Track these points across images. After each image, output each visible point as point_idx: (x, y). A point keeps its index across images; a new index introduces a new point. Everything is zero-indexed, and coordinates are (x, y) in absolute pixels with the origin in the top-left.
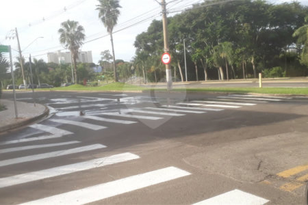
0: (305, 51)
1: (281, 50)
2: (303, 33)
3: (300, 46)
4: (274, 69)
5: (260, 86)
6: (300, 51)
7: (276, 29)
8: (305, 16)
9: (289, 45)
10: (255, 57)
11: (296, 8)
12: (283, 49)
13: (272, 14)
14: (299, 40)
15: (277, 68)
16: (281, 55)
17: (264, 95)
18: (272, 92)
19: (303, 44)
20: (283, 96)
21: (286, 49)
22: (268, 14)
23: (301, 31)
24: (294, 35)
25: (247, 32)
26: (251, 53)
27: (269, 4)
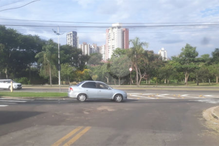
0: (43, 68)
1: (27, 66)
2: (41, 56)
3: (39, 65)
4: (22, 79)
5: (12, 91)
6: (39, 67)
7: (23, 51)
8: (42, 46)
9: (33, 63)
10: (8, 69)
11: (37, 39)
12: (28, 65)
13: (21, 40)
14: (39, 60)
15: (24, 78)
16: (27, 69)
17: (15, 98)
18: (20, 96)
19: (42, 63)
20: (28, 98)
21: (30, 65)
22: (19, 40)
23: (40, 55)
24: (36, 57)
25: (2, 50)
26: (5, 66)
27: (19, 33)
